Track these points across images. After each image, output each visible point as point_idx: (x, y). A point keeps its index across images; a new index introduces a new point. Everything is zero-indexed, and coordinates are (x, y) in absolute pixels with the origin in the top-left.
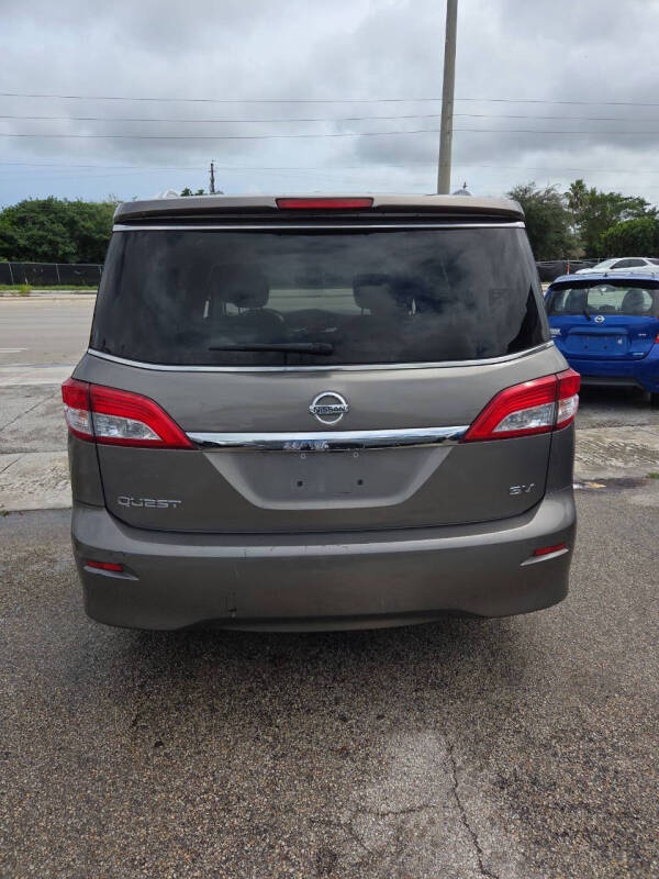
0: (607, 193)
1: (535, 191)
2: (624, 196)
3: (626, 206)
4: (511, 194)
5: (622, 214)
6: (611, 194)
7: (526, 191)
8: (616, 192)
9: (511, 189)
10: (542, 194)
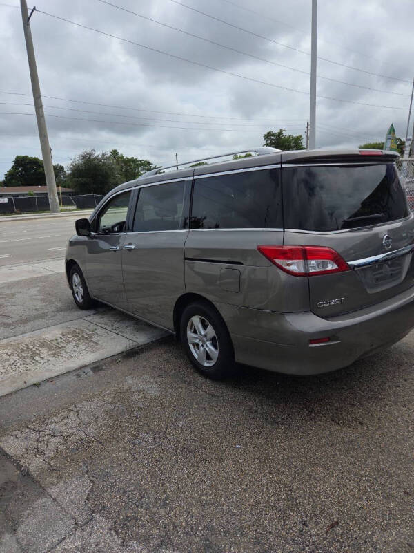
0: (130, 158)
1: (96, 155)
2: (139, 159)
3: (142, 164)
4: (82, 156)
5: (140, 169)
6: (132, 158)
7: (90, 154)
8: (135, 158)
9: (81, 153)
10: (100, 156)
